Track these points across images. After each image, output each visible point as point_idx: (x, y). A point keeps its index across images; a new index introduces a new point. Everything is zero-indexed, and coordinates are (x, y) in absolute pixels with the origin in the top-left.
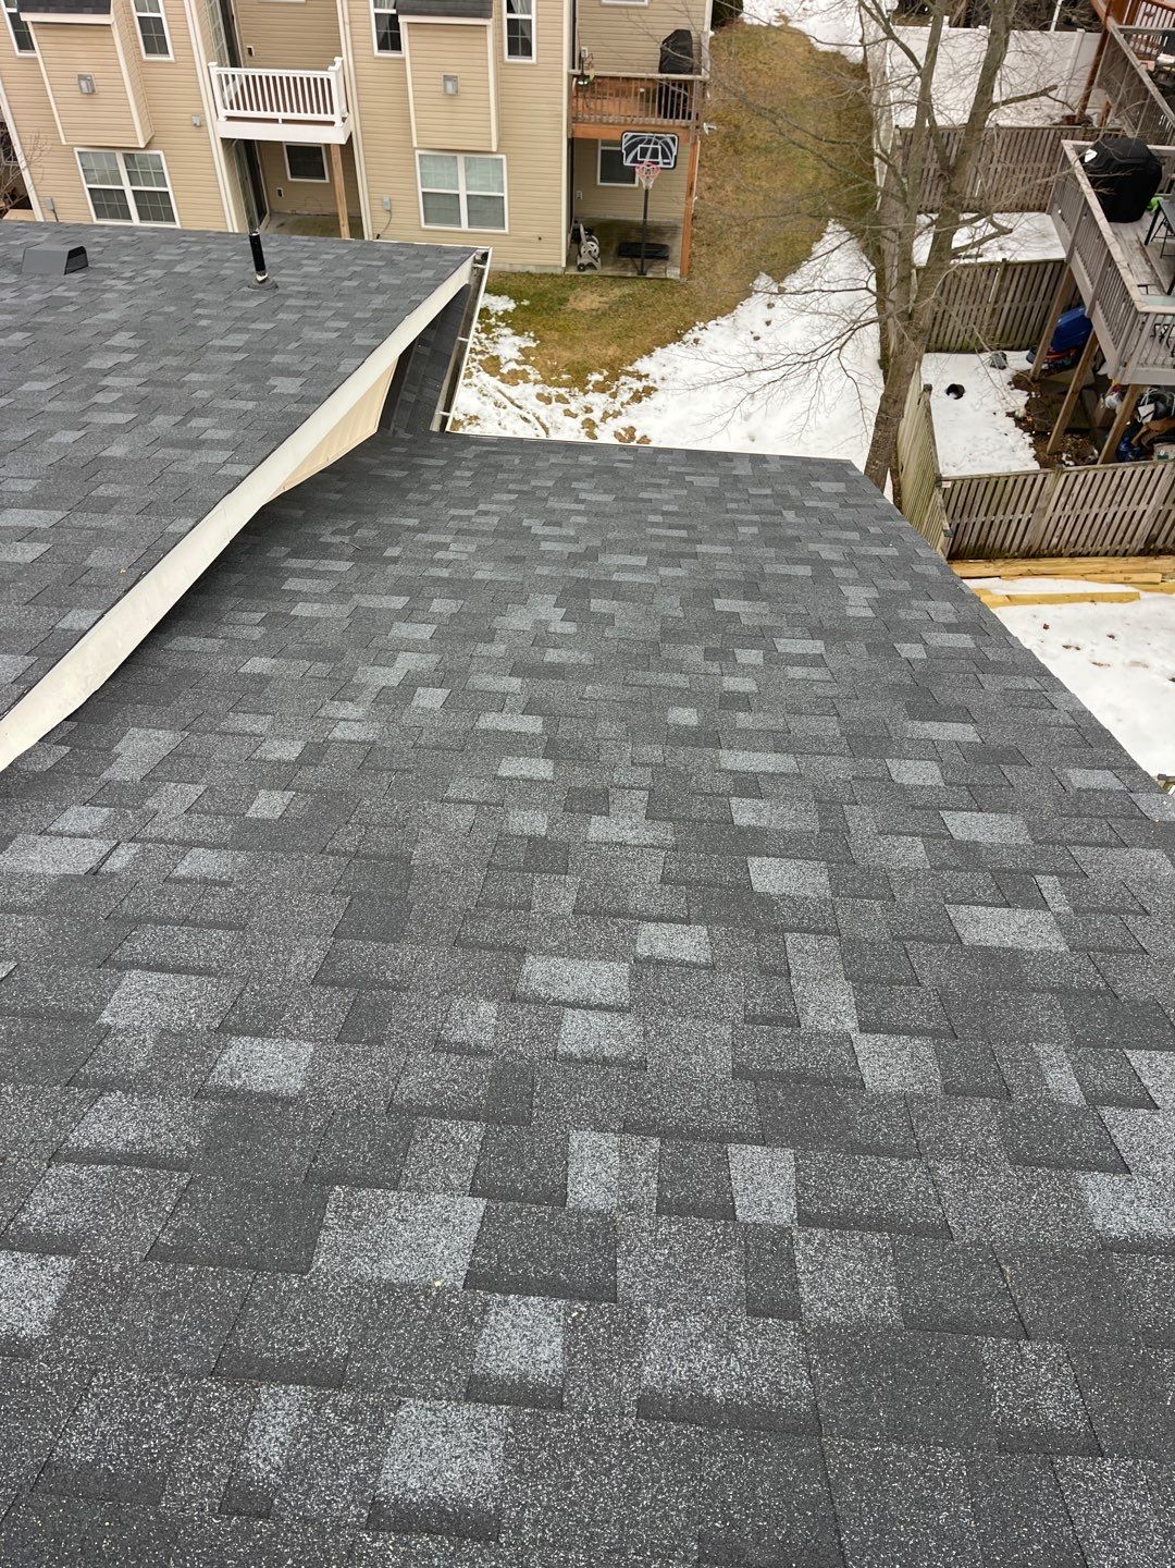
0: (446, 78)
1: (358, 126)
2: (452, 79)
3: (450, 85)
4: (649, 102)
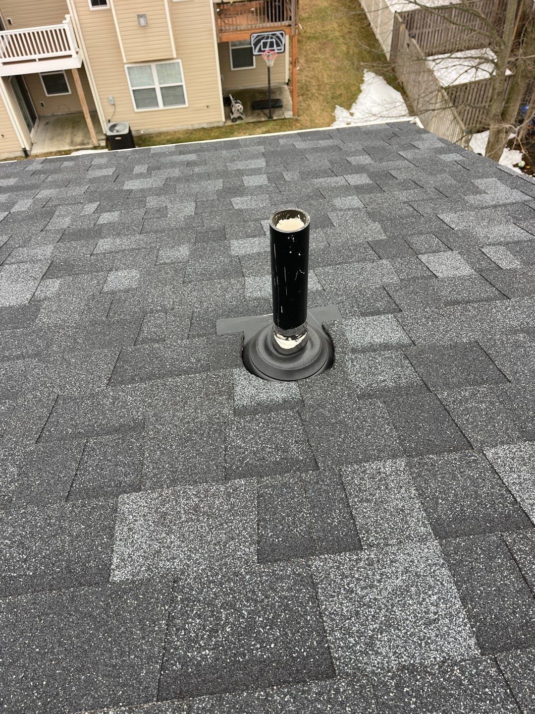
0: (139, 16)
1: (86, 55)
2: (143, 16)
3: (142, 21)
4: (264, 14)
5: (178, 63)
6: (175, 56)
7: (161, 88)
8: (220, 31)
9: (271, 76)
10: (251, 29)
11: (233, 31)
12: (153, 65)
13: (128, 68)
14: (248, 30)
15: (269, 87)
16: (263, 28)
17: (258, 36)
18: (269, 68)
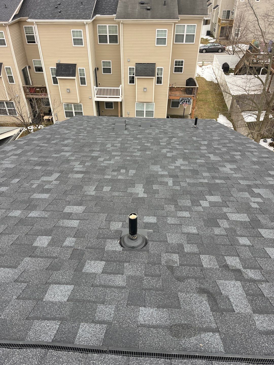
0: (144, 88)
1: (124, 98)
2: (146, 88)
3: (145, 90)
4: (185, 92)
5: (154, 104)
6: (153, 102)
7: (146, 111)
8: (169, 95)
9: (185, 111)
10: (180, 96)
11: (174, 96)
12: (145, 104)
13: (136, 103)
14: (179, 96)
15: (184, 115)
16: (184, 96)
17: (182, 98)
18: (184, 109)
